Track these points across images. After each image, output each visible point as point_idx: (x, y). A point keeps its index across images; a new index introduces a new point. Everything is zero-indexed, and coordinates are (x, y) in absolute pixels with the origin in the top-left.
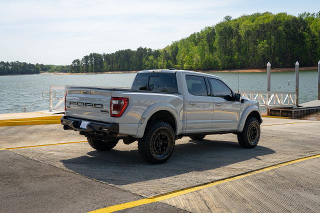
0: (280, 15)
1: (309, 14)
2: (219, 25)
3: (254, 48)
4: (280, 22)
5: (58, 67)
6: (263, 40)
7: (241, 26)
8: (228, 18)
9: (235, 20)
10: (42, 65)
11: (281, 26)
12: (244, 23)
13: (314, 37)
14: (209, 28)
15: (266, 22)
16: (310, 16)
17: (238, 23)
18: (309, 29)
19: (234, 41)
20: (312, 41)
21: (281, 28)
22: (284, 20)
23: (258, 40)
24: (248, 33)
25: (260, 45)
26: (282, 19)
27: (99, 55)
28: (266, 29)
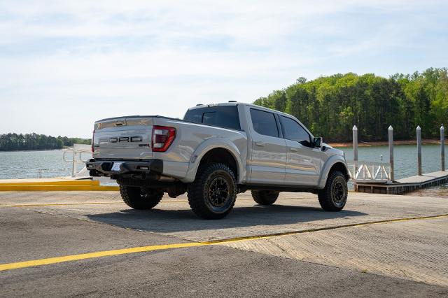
0: (367, 76)
1: (402, 75)
2: (291, 89)
3: (335, 117)
4: (367, 84)
5: (85, 141)
6: (347, 106)
7: (318, 90)
8: (302, 80)
9: (311, 82)
10: (65, 139)
11: (368, 89)
12: (322, 86)
13: (410, 103)
14: (278, 92)
15: (349, 84)
16: (404, 77)
17: (314, 86)
18: (403, 94)
19: (310, 108)
20: (408, 108)
21: (368, 92)
22: (372, 82)
23: (340, 107)
24: (327, 99)
25: (343, 113)
26: (369, 81)
28: (349, 93)
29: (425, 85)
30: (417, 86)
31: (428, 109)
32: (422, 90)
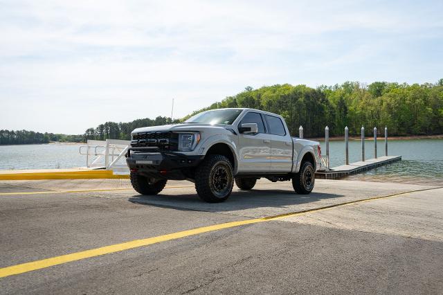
0: (299, 87)
1: (326, 87)
2: (239, 96)
4: (300, 93)
5: (69, 136)
6: (285, 110)
7: (263, 97)
8: (249, 89)
9: (257, 91)
10: (51, 135)
11: (301, 97)
12: (265, 94)
13: (332, 108)
14: (231, 98)
15: (287, 93)
16: (328, 88)
17: (259, 93)
18: (327, 101)
20: (331, 112)
21: (301, 100)
22: (304, 92)
23: (280, 111)
24: (270, 104)
26: (302, 90)
27: (115, 124)
28: (287, 100)
29: (344, 95)
30: (338, 96)
31: (346, 113)
32: (341, 98)
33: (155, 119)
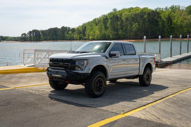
0: (145, 9)
1: (160, 8)
2: (110, 14)
3: (131, 28)
4: (145, 12)
5: (12, 38)
6: (136, 23)
7: (123, 14)
8: (115, 10)
9: (119, 11)
10: (2, 37)
12: (125, 13)
13: (163, 21)
14: (104, 15)
15: (137, 12)
16: (161, 9)
17: (121, 13)
18: (160, 17)
19: (119, 23)
20: (163, 24)
21: (145, 16)
22: (147, 12)
23: (133, 23)
24: (127, 19)
25: (134, 26)
26: (146, 11)
27: (37, 30)
28: (137, 17)
29: (170, 13)
30: (167, 14)
31: (171, 24)
32: (169, 15)
33: (61, 28)
